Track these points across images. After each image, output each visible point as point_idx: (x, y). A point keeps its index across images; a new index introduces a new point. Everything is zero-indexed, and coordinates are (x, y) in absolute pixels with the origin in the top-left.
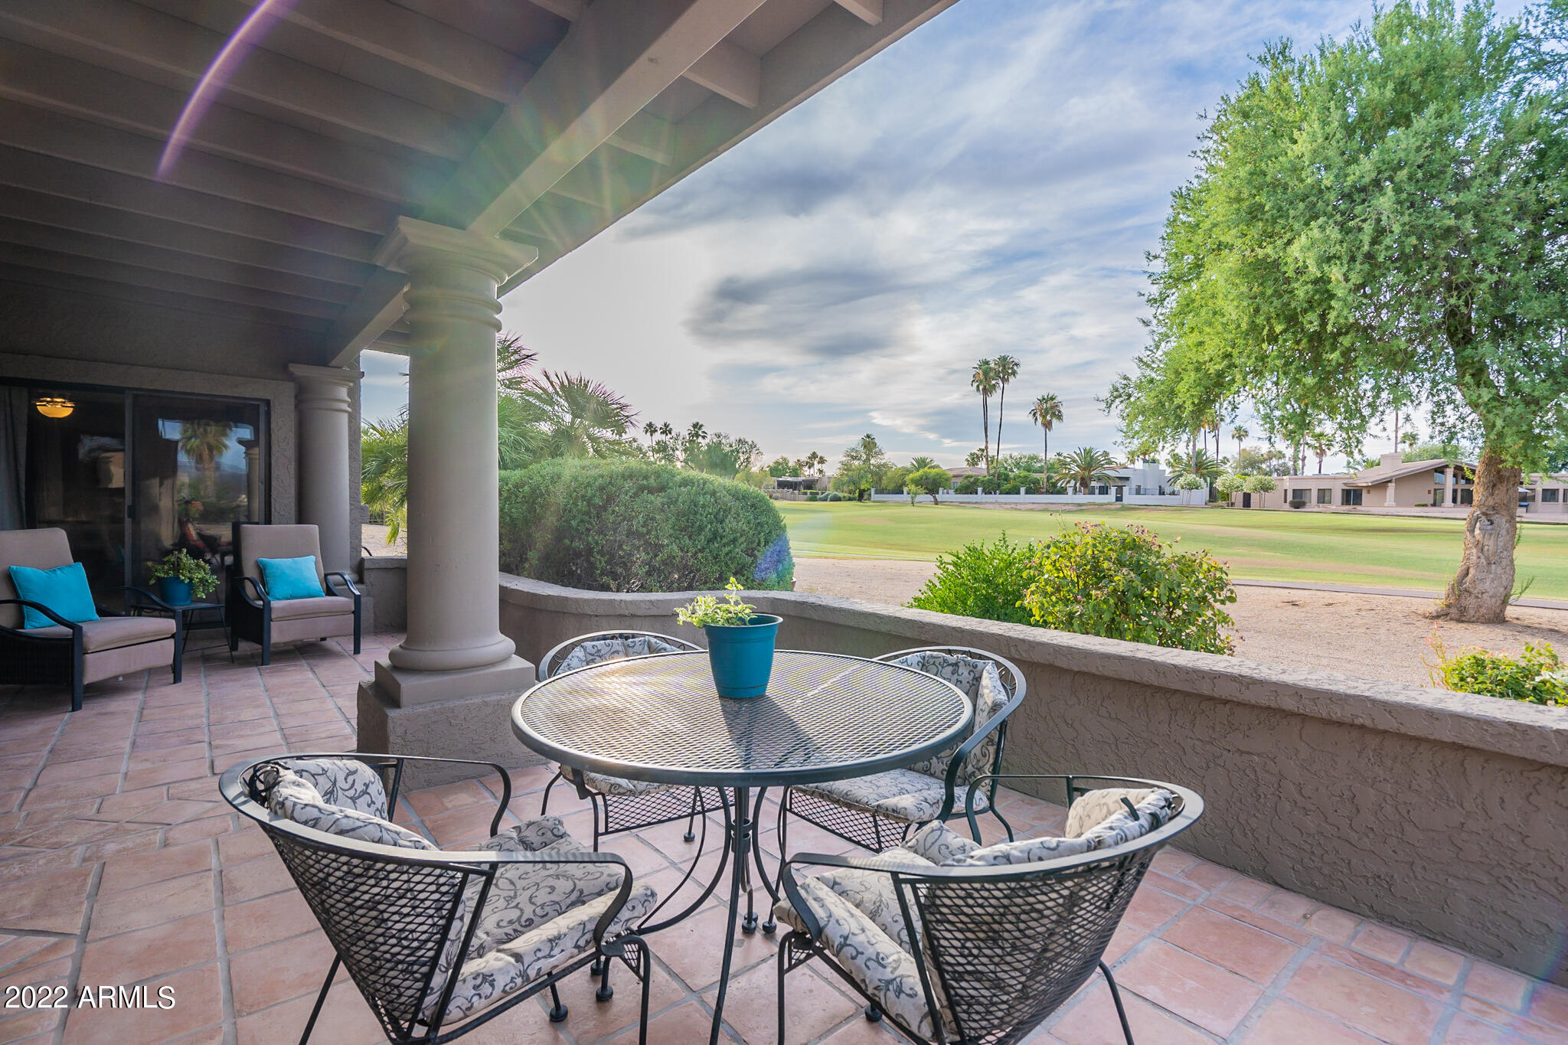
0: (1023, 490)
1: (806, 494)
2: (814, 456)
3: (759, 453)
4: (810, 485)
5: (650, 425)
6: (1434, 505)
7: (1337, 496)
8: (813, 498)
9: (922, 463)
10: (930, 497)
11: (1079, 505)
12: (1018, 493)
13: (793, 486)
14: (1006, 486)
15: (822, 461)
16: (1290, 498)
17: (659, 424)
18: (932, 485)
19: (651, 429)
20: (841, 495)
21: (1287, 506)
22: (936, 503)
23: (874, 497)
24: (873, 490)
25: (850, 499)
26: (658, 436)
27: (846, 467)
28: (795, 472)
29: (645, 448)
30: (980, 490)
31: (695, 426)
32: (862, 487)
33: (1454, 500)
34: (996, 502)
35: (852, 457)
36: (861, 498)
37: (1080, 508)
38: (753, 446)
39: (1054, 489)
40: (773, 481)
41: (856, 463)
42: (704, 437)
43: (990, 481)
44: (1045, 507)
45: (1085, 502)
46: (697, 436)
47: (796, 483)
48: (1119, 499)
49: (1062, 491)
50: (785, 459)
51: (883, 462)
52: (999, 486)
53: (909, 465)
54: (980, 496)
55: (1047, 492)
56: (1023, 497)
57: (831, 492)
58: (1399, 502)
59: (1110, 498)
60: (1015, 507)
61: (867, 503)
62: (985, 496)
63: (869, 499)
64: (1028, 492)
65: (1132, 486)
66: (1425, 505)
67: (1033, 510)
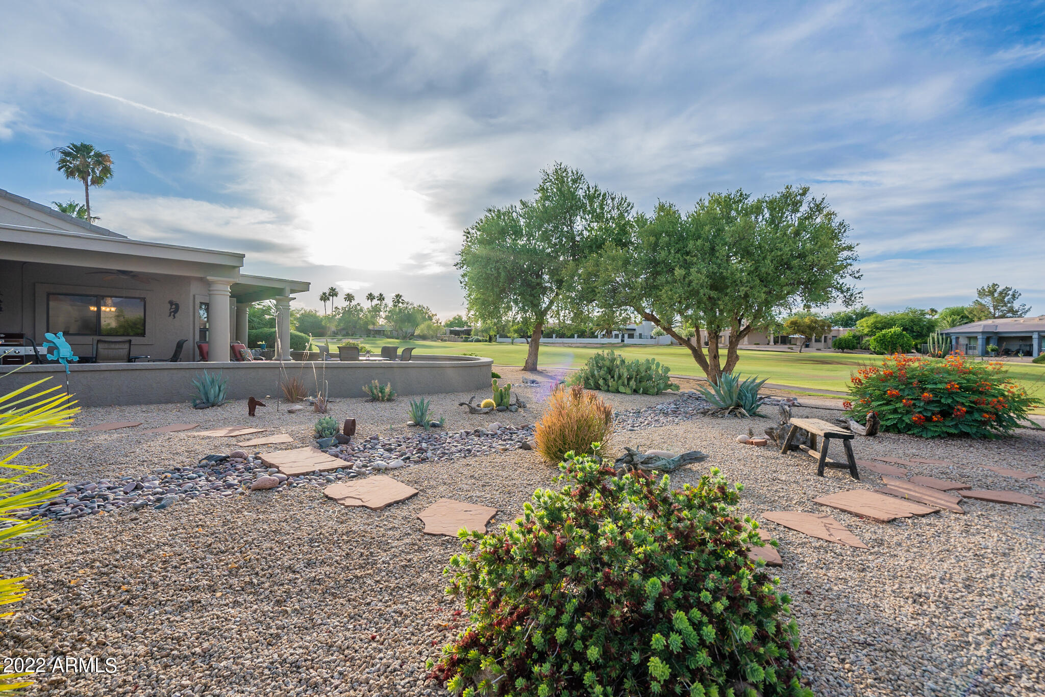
0: (576, 335)
1: (462, 338)
4: (469, 332)
5: (370, 295)
6: (768, 344)
8: (466, 340)
11: (603, 344)
13: (457, 333)
14: (569, 333)
17: (376, 294)
19: (371, 297)
20: (481, 338)
23: (499, 340)
24: (498, 336)
25: (486, 341)
26: (375, 302)
28: (464, 325)
29: (365, 310)
30: (554, 335)
31: (397, 296)
33: (776, 341)
36: (490, 341)
37: (602, 346)
39: (593, 336)
40: (447, 329)
42: (402, 303)
44: (585, 345)
45: (606, 342)
46: (399, 302)
47: (460, 331)
48: (623, 341)
49: (597, 337)
52: (565, 333)
55: (589, 337)
56: (576, 340)
57: (476, 337)
58: (750, 343)
59: (619, 340)
60: (570, 346)
61: (494, 343)
62: (558, 339)
63: (495, 341)
64: (578, 337)
65: (637, 334)
66: (758, 344)
67: (578, 347)
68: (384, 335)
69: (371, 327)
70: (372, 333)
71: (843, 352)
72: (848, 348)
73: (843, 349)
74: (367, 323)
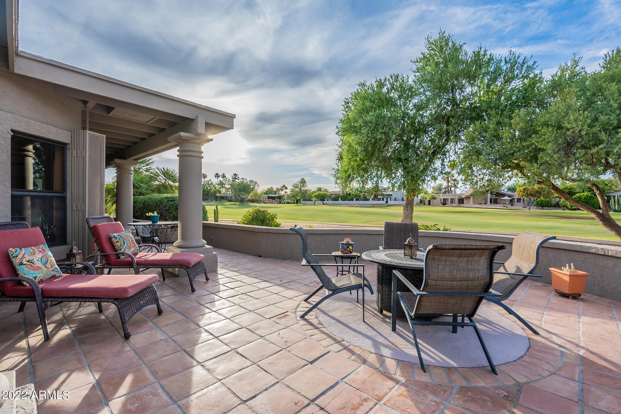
0: (354, 199)
1: (277, 201)
2: (284, 186)
3: (258, 186)
4: (280, 197)
5: (217, 174)
6: (485, 204)
7: (457, 201)
8: (280, 203)
9: (320, 189)
10: (321, 202)
11: (373, 204)
12: (353, 200)
13: (273, 198)
14: (349, 198)
15: (286, 188)
16: (442, 202)
17: (221, 174)
18: (322, 198)
19: (217, 176)
20: (290, 201)
21: (441, 204)
22: (324, 204)
23: (302, 202)
24: (302, 200)
25: (294, 203)
26: (220, 179)
27: (293, 191)
28: (275, 193)
29: (214, 184)
30: (340, 199)
31: (235, 175)
32: (298, 199)
33: (491, 202)
34: (346, 204)
35: (295, 187)
36: (297, 203)
37: (373, 206)
38: (256, 183)
39: (366, 199)
40: (265, 196)
41: (297, 189)
42: (238, 179)
43: (344, 196)
44: (362, 205)
45: (375, 203)
46: (235, 178)
47: (275, 197)
48: (387, 202)
49: (368, 200)
50: (272, 188)
51: (307, 189)
52: (347, 197)
53: (315, 190)
54: (340, 202)
55: (363, 200)
56: (354, 202)
57: (286, 201)
58: (474, 203)
59: (384, 202)
60: (351, 206)
61: (300, 205)
62: (342, 201)
63: (300, 203)
64: (356, 200)
65: (393, 197)
66: (481, 204)
67: (357, 207)
68: (226, 199)
69: (218, 195)
70: (219, 198)
71: (543, 209)
72: (547, 206)
73: (543, 207)
74: (215, 192)
